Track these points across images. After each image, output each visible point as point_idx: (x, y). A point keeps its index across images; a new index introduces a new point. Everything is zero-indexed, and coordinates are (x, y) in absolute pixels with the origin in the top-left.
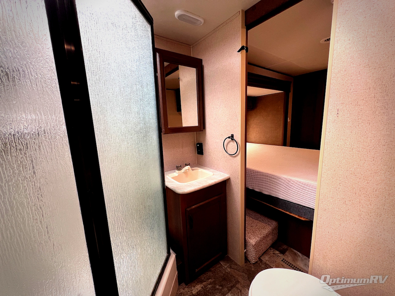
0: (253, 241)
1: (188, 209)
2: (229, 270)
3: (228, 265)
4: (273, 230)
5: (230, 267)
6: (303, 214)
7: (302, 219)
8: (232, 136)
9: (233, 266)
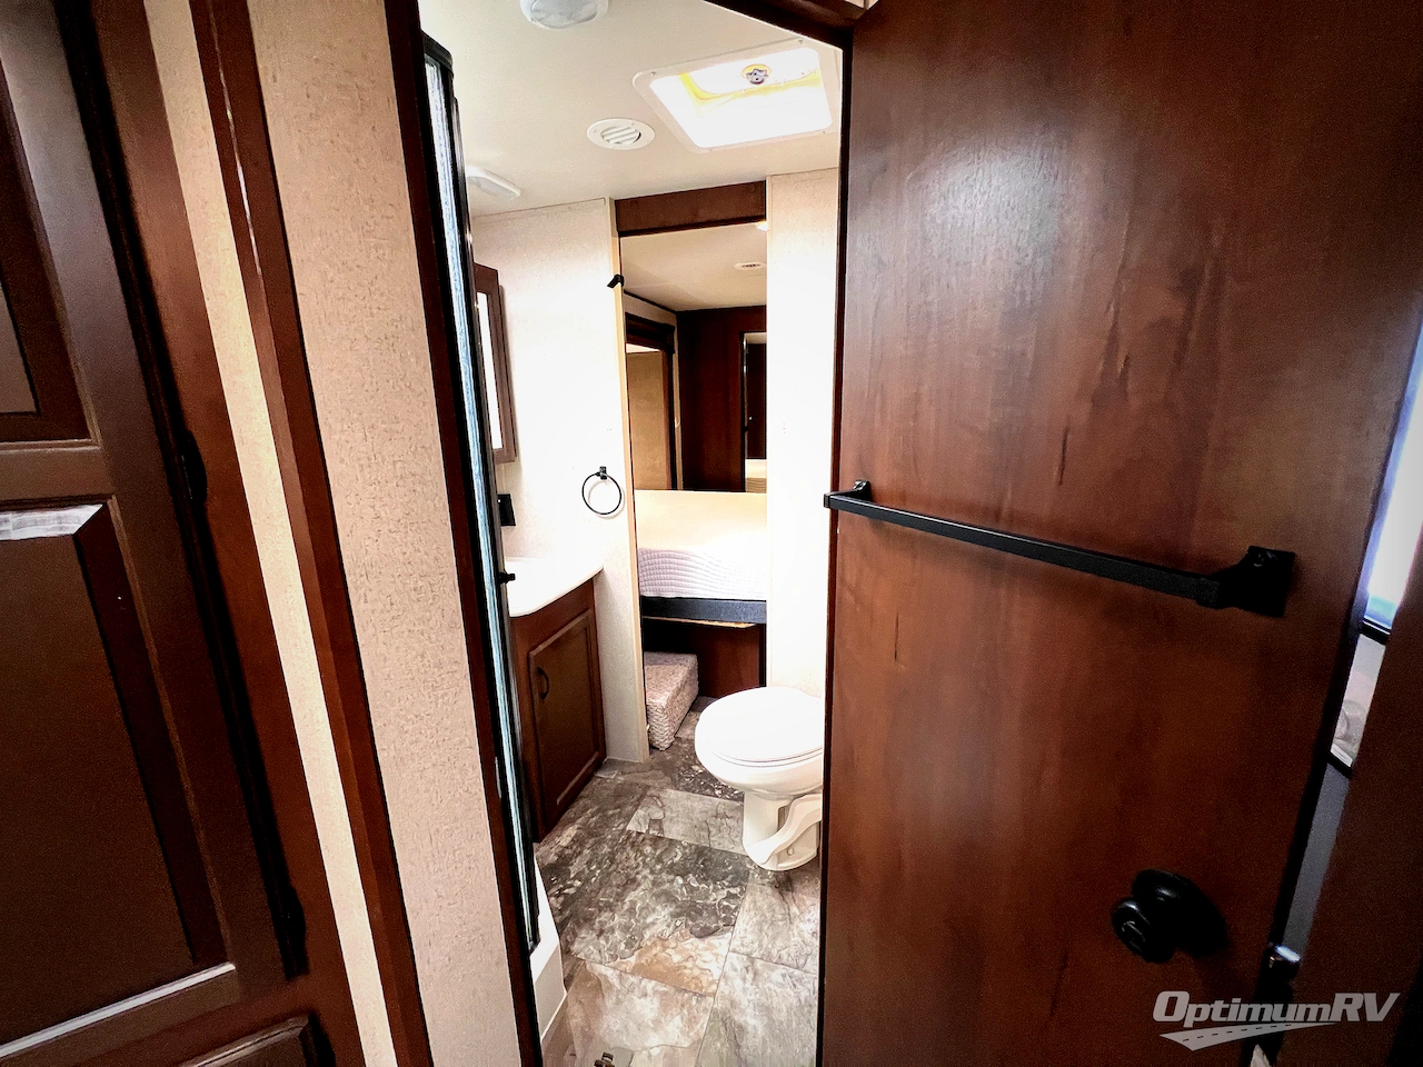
0: (660, 699)
1: (533, 653)
2: (622, 778)
3: (616, 772)
4: (691, 672)
5: (623, 773)
6: (742, 616)
7: (743, 626)
8: (604, 469)
9: (627, 769)
